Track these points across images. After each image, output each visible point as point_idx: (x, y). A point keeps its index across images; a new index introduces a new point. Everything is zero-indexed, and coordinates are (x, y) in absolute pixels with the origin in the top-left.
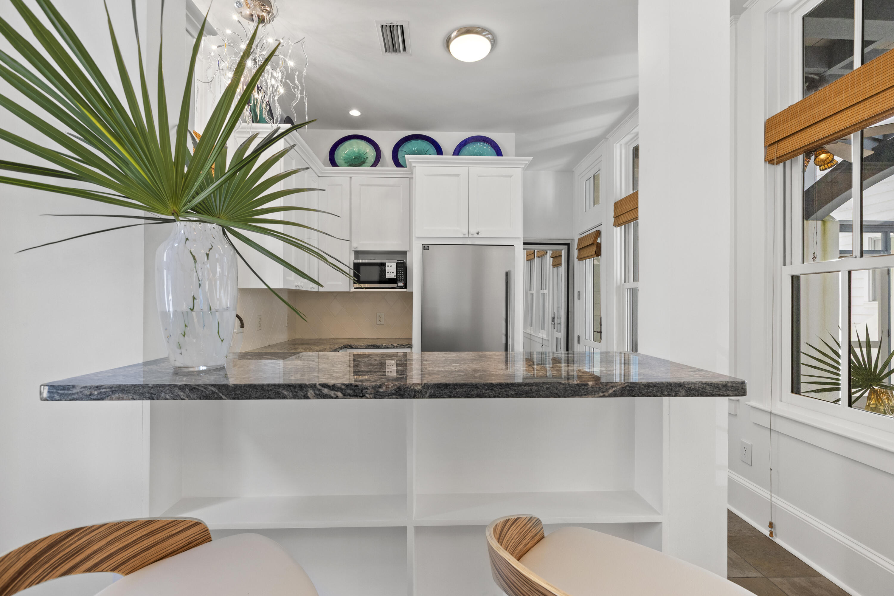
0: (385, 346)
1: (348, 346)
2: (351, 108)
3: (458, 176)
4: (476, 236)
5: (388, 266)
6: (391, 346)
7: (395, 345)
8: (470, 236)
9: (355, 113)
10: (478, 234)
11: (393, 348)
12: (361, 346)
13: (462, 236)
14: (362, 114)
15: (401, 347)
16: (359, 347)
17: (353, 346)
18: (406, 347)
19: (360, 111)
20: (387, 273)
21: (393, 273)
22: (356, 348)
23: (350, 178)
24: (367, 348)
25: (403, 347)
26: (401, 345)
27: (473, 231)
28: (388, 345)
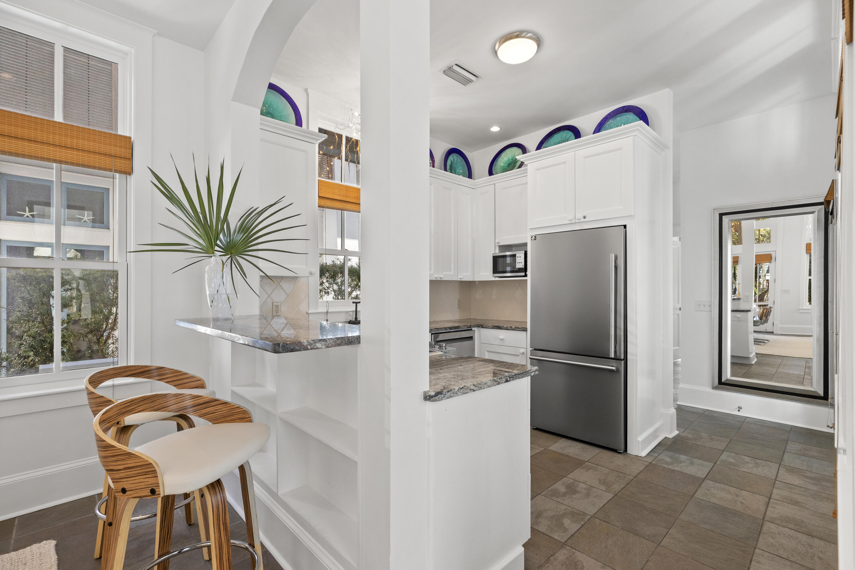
0: (506, 327)
1: (480, 326)
2: (491, 127)
3: (565, 163)
4: (583, 220)
5: (518, 257)
6: (510, 328)
7: (513, 327)
8: (577, 221)
9: (495, 129)
10: (585, 218)
11: (512, 330)
12: (489, 326)
13: (569, 222)
14: (501, 128)
15: (517, 330)
16: (487, 327)
17: (483, 326)
18: (522, 330)
19: (499, 127)
20: (517, 263)
21: (521, 263)
22: (486, 328)
23: (495, 184)
24: (493, 328)
25: (519, 329)
26: (518, 328)
27: (580, 216)
28: (508, 327)
